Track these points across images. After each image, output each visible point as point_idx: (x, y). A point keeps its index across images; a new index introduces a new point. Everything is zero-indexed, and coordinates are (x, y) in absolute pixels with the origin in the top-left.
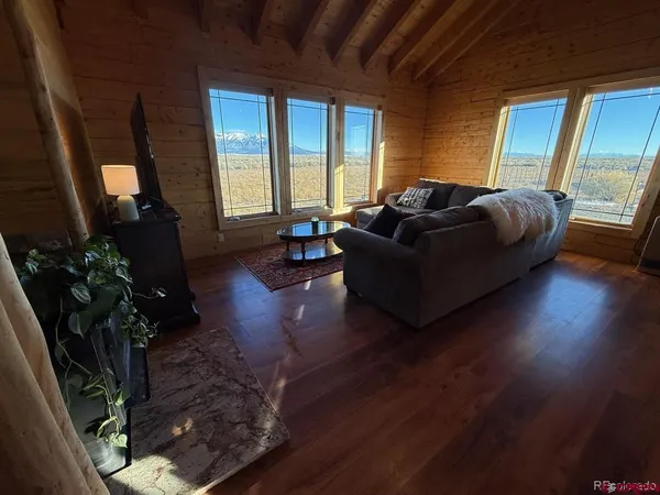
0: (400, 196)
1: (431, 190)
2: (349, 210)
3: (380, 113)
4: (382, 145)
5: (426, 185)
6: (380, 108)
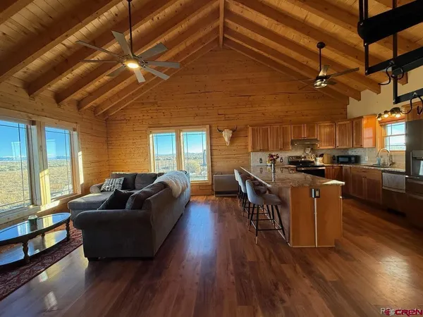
0: (102, 185)
1: (122, 179)
2: (57, 203)
3: (75, 133)
4: (80, 153)
5: (119, 176)
6: (74, 130)
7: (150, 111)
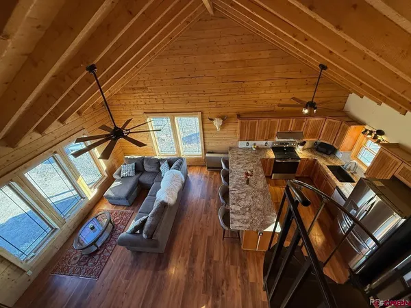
5: (130, 161)
7: (142, 97)
